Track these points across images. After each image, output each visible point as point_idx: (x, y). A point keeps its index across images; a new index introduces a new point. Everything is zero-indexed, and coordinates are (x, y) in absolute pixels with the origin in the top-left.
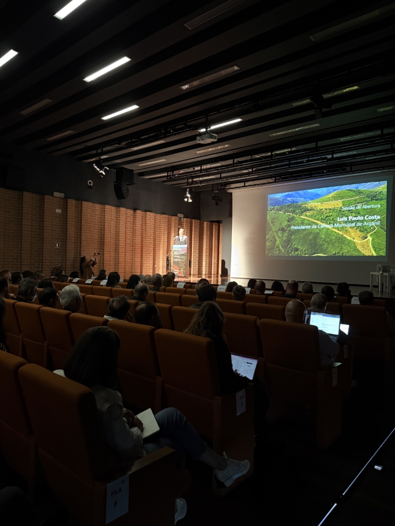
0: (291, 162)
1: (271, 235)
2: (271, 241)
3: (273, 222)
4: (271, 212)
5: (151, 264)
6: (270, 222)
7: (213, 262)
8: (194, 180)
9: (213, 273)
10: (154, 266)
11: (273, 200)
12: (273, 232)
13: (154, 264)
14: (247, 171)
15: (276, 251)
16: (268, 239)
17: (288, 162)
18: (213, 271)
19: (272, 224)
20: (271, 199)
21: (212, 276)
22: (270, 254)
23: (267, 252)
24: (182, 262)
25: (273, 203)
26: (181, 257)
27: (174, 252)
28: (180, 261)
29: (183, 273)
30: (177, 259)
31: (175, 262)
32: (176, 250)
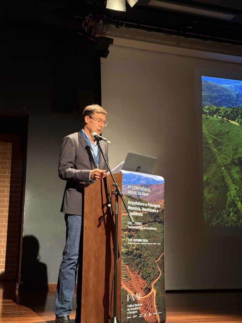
1: (216, 173)
2: (216, 188)
3: (217, 144)
4: (211, 118)
6: (210, 142)
11: (213, 91)
12: (219, 166)
15: (229, 215)
16: (208, 183)
19: (216, 146)
20: (210, 88)
22: (215, 222)
23: (206, 216)
25: (216, 98)
26: (151, 228)
27: (129, 203)
28: (147, 248)
29: (157, 304)
30: (139, 237)
31: (132, 252)
32: (135, 193)
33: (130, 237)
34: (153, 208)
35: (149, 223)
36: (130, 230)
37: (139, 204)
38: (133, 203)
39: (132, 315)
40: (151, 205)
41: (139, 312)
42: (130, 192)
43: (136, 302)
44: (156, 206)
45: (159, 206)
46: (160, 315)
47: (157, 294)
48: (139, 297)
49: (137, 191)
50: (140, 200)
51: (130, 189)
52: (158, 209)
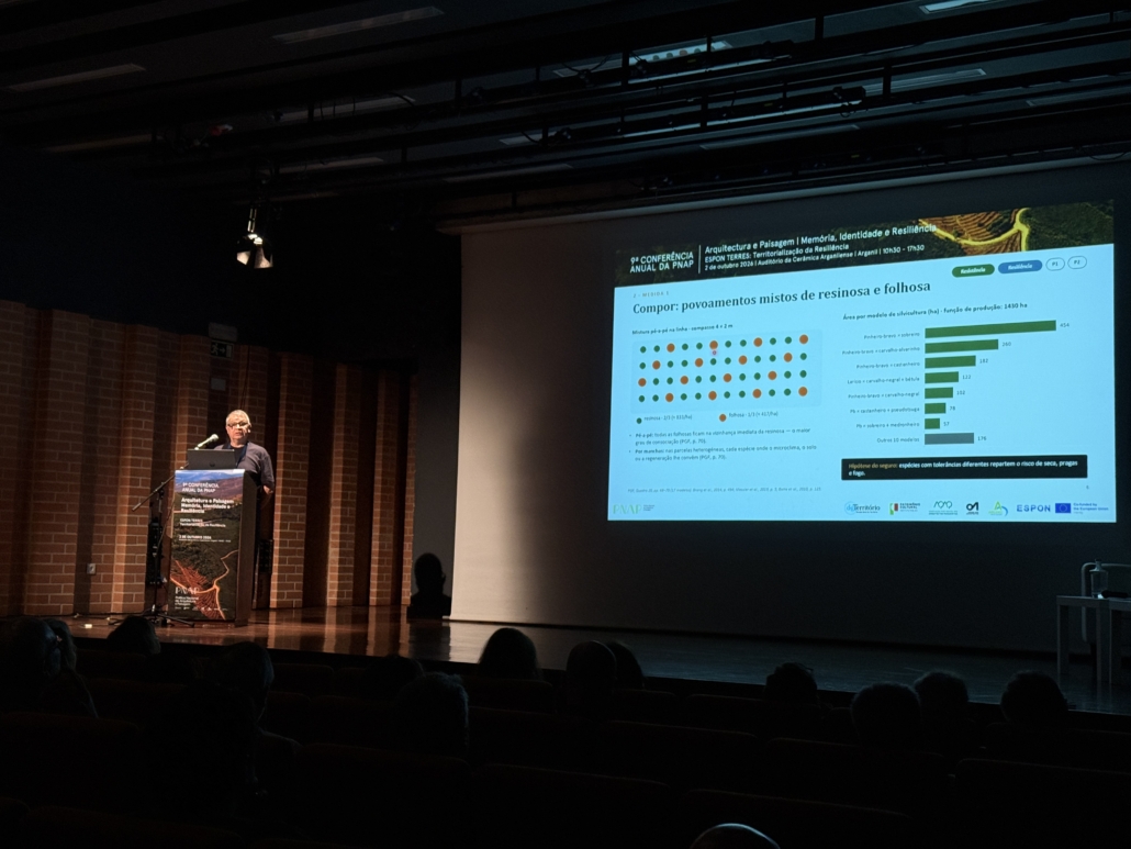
0: (711, 106)
5: (67, 559)
7: (375, 549)
8: (282, 171)
9: (373, 599)
10: (81, 570)
13: (84, 557)
14: (520, 140)
17: (698, 108)
18: (373, 590)
21: (373, 613)
24: (219, 549)
26: (218, 525)
27: (183, 500)
28: (208, 544)
29: (220, 601)
30: (196, 534)
31: (184, 549)
32: (192, 490)
33: (182, 534)
34: (221, 504)
35: (215, 520)
36: (183, 527)
37: (199, 500)
38: (188, 500)
39: (182, 607)
40: (217, 501)
41: (192, 605)
42: (186, 490)
43: (189, 595)
44: (225, 502)
45: (231, 502)
46: (224, 612)
47: (220, 591)
48: (194, 591)
49: (196, 488)
50: (202, 497)
51: (186, 487)
52: (230, 505)
